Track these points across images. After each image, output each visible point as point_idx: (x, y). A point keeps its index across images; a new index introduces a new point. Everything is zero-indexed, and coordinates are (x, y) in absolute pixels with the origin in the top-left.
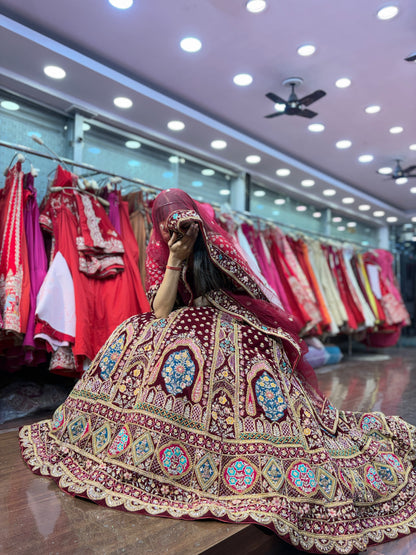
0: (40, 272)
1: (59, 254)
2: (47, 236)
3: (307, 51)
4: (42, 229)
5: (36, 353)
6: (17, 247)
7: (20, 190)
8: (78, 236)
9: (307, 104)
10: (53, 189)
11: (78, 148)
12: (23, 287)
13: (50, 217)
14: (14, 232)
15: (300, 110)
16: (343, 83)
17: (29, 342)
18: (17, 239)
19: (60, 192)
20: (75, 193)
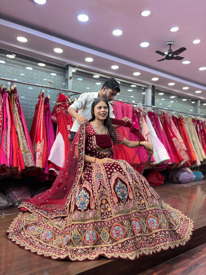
0: (51, 141)
1: (59, 133)
2: (55, 125)
3: (174, 29)
4: (52, 121)
5: (49, 176)
6: (42, 131)
7: (43, 106)
8: (68, 124)
9: (177, 54)
10: (57, 104)
11: (70, 82)
12: (44, 148)
13: (56, 116)
14: (40, 124)
15: (174, 57)
16: (197, 42)
17: (46, 172)
18: (42, 127)
19: (60, 105)
20: (67, 104)
